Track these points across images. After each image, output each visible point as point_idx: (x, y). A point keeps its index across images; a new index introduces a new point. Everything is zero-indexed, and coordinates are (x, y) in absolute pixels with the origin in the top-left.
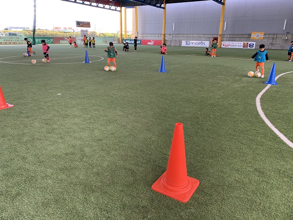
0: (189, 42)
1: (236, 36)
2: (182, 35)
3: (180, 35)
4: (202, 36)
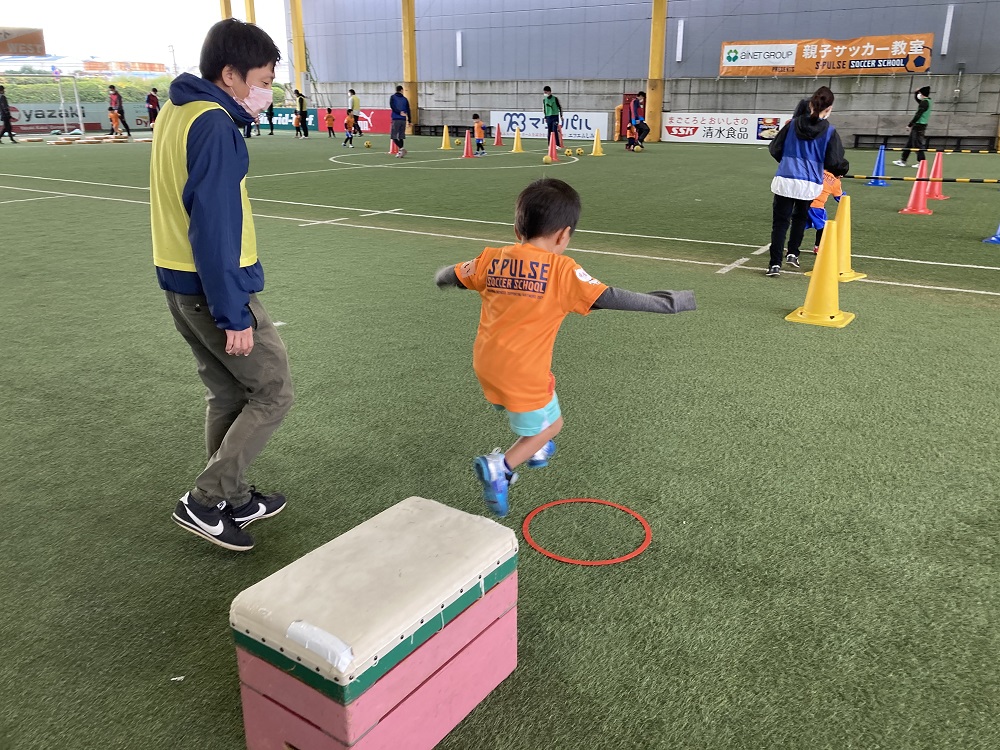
0: (522, 118)
1: (729, 88)
3: (488, 88)
4: (582, 88)
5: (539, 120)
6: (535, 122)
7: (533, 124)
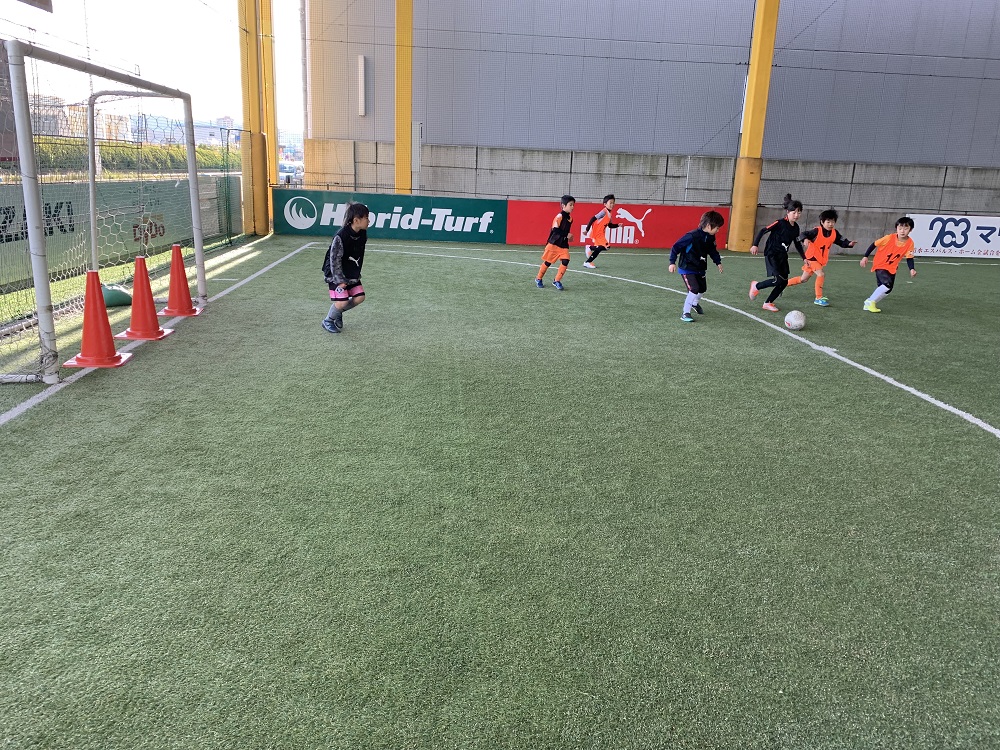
5: (993, 230)
7: (982, 236)
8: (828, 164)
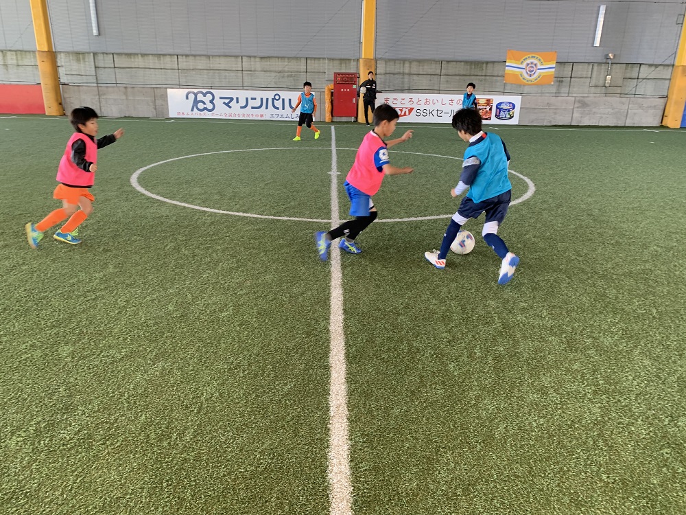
0: (209, 97)
1: (414, 70)
2: (151, 62)
5: (232, 99)
6: (227, 101)
7: (224, 103)
8: (159, 56)
